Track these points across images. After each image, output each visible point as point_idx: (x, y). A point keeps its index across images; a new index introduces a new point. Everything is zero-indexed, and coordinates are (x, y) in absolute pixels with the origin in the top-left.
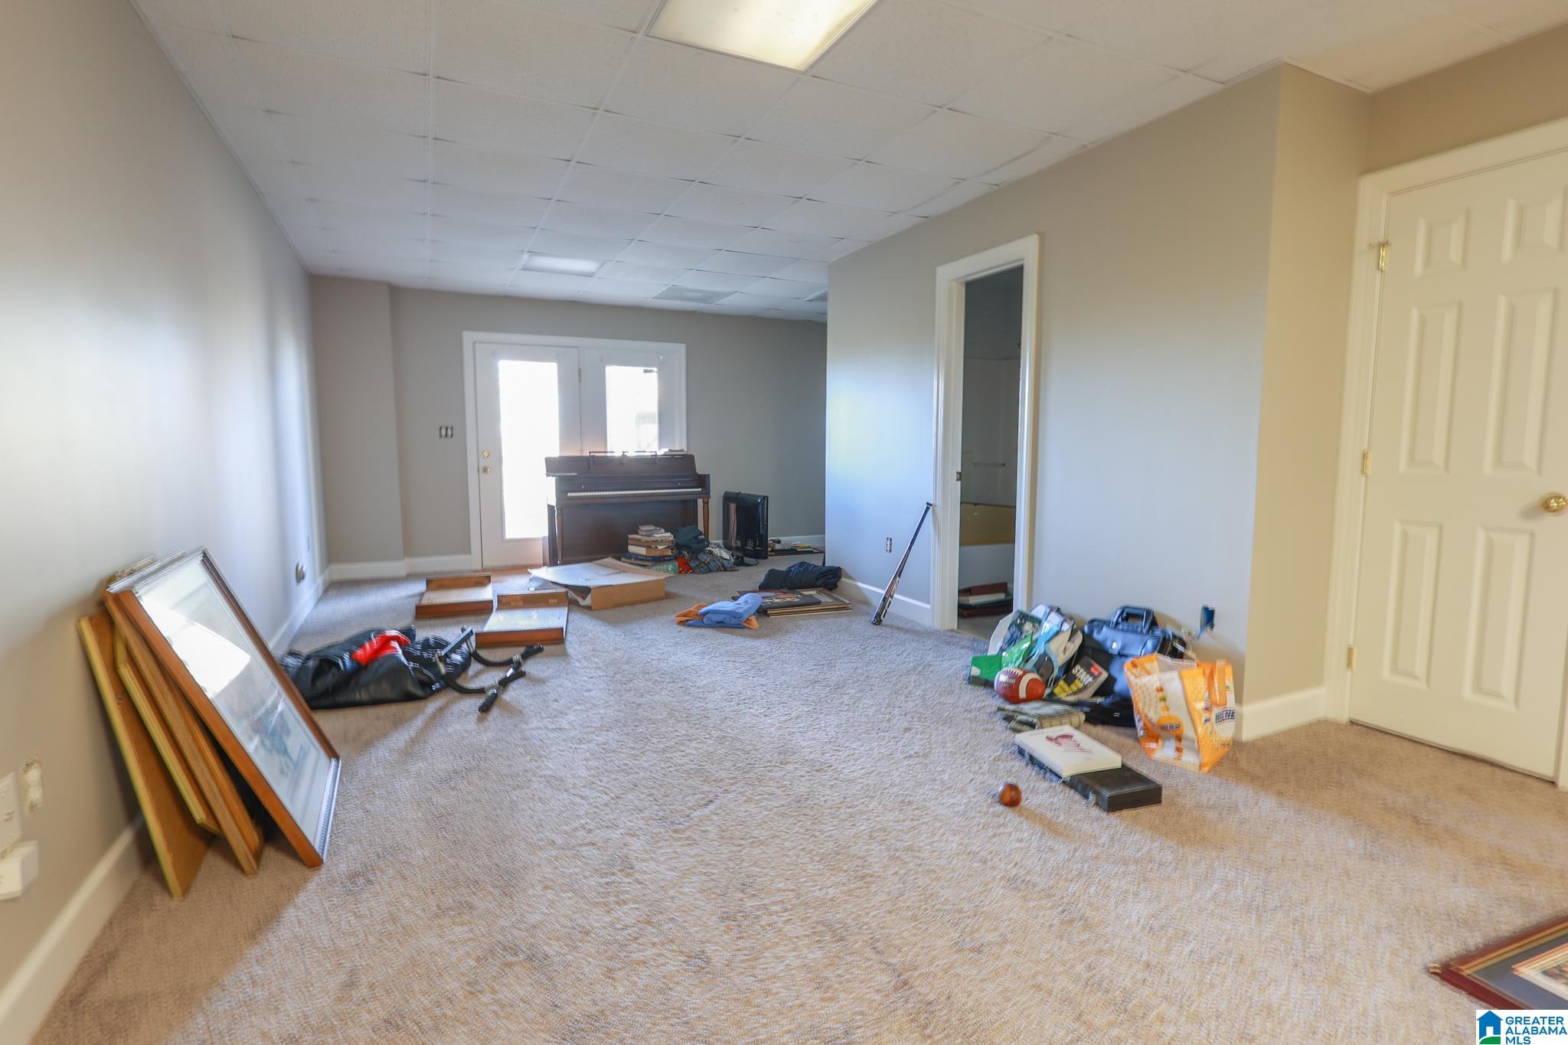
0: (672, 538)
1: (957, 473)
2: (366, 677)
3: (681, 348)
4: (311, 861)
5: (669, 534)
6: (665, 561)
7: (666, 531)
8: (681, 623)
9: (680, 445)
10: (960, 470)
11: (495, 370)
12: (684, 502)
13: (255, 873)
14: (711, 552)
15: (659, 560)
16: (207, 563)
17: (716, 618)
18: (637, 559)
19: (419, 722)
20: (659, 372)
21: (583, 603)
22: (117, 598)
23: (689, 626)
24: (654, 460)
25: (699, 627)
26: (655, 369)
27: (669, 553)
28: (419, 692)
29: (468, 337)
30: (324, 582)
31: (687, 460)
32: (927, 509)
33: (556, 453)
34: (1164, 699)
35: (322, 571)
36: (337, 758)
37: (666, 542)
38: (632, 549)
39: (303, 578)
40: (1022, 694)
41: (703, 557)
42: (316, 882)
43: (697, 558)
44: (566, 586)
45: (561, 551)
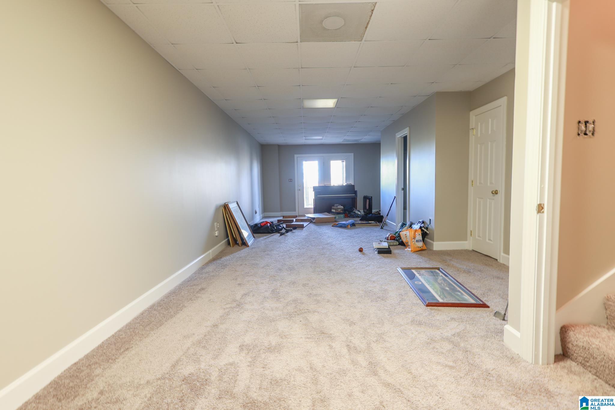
0: (343, 208)
1: (402, 188)
2: (262, 228)
3: (353, 154)
4: (248, 246)
5: (342, 207)
6: (341, 214)
7: (341, 206)
8: (332, 226)
9: (352, 182)
10: (403, 187)
11: (302, 165)
12: (352, 198)
13: (241, 246)
14: (355, 212)
15: (338, 213)
16: (237, 203)
17: (341, 225)
18: (333, 213)
19: (269, 236)
20: (345, 162)
21: (313, 221)
22: (226, 205)
23: (334, 227)
24: (343, 186)
25: (336, 227)
26: (345, 161)
27: (342, 212)
28: (271, 232)
29: (296, 156)
30: (262, 217)
31: (353, 186)
32: (395, 198)
33: (317, 185)
34: (406, 237)
35: (262, 214)
36: (255, 238)
37: (341, 208)
38: (333, 210)
39: (256, 213)
40: (389, 239)
41: (352, 213)
42: (248, 248)
43: (350, 214)
44: (311, 218)
45: (316, 211)
